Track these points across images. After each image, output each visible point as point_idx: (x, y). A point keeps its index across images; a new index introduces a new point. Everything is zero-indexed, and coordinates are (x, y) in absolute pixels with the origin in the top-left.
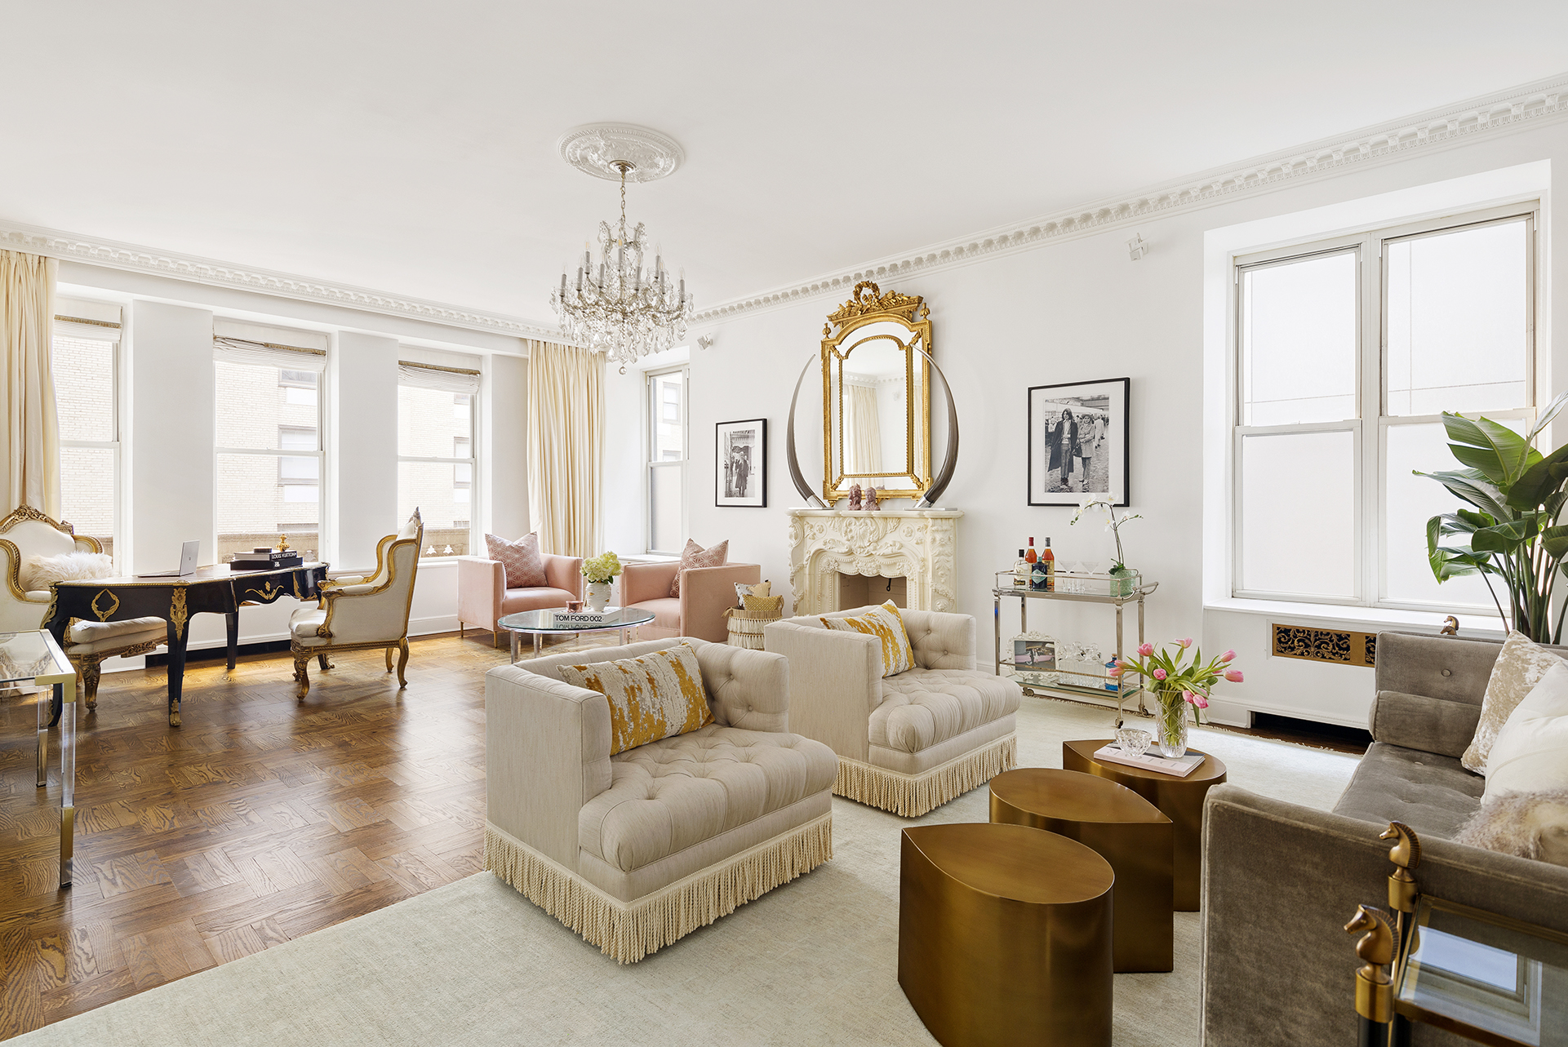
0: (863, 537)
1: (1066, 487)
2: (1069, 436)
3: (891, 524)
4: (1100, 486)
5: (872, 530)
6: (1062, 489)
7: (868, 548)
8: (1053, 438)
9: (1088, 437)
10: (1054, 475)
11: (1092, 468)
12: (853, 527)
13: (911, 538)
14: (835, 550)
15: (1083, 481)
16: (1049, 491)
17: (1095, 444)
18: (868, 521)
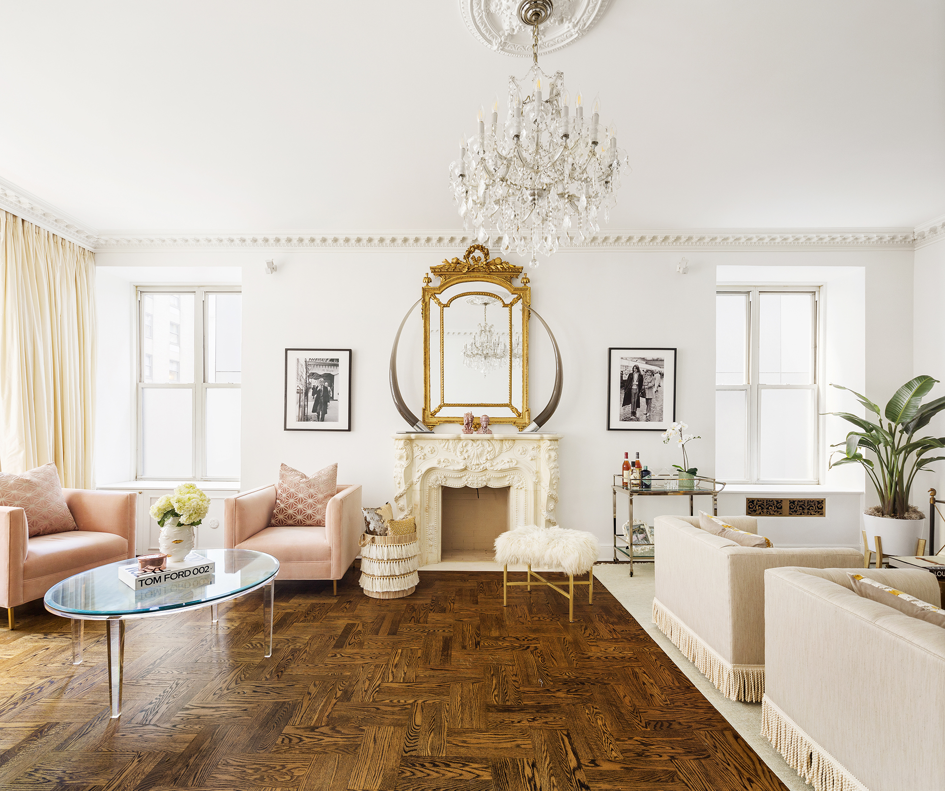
0: (479, 456)
1: (633, 417)
2: (637, 383)
3: (506, 445)
4: (657, 418)
5: (489, 450)
6: (632, 419)
7: (484, 465)
8: (626, 385)
9: (650, 385)
10: (627, 409)
11: (652, 406)
12: (469, 448)
13: (525, 455)
14: (451, 468)
15: (646, 414)
16: (623, 420)
17: (655, 390)
18: (485, 443)
